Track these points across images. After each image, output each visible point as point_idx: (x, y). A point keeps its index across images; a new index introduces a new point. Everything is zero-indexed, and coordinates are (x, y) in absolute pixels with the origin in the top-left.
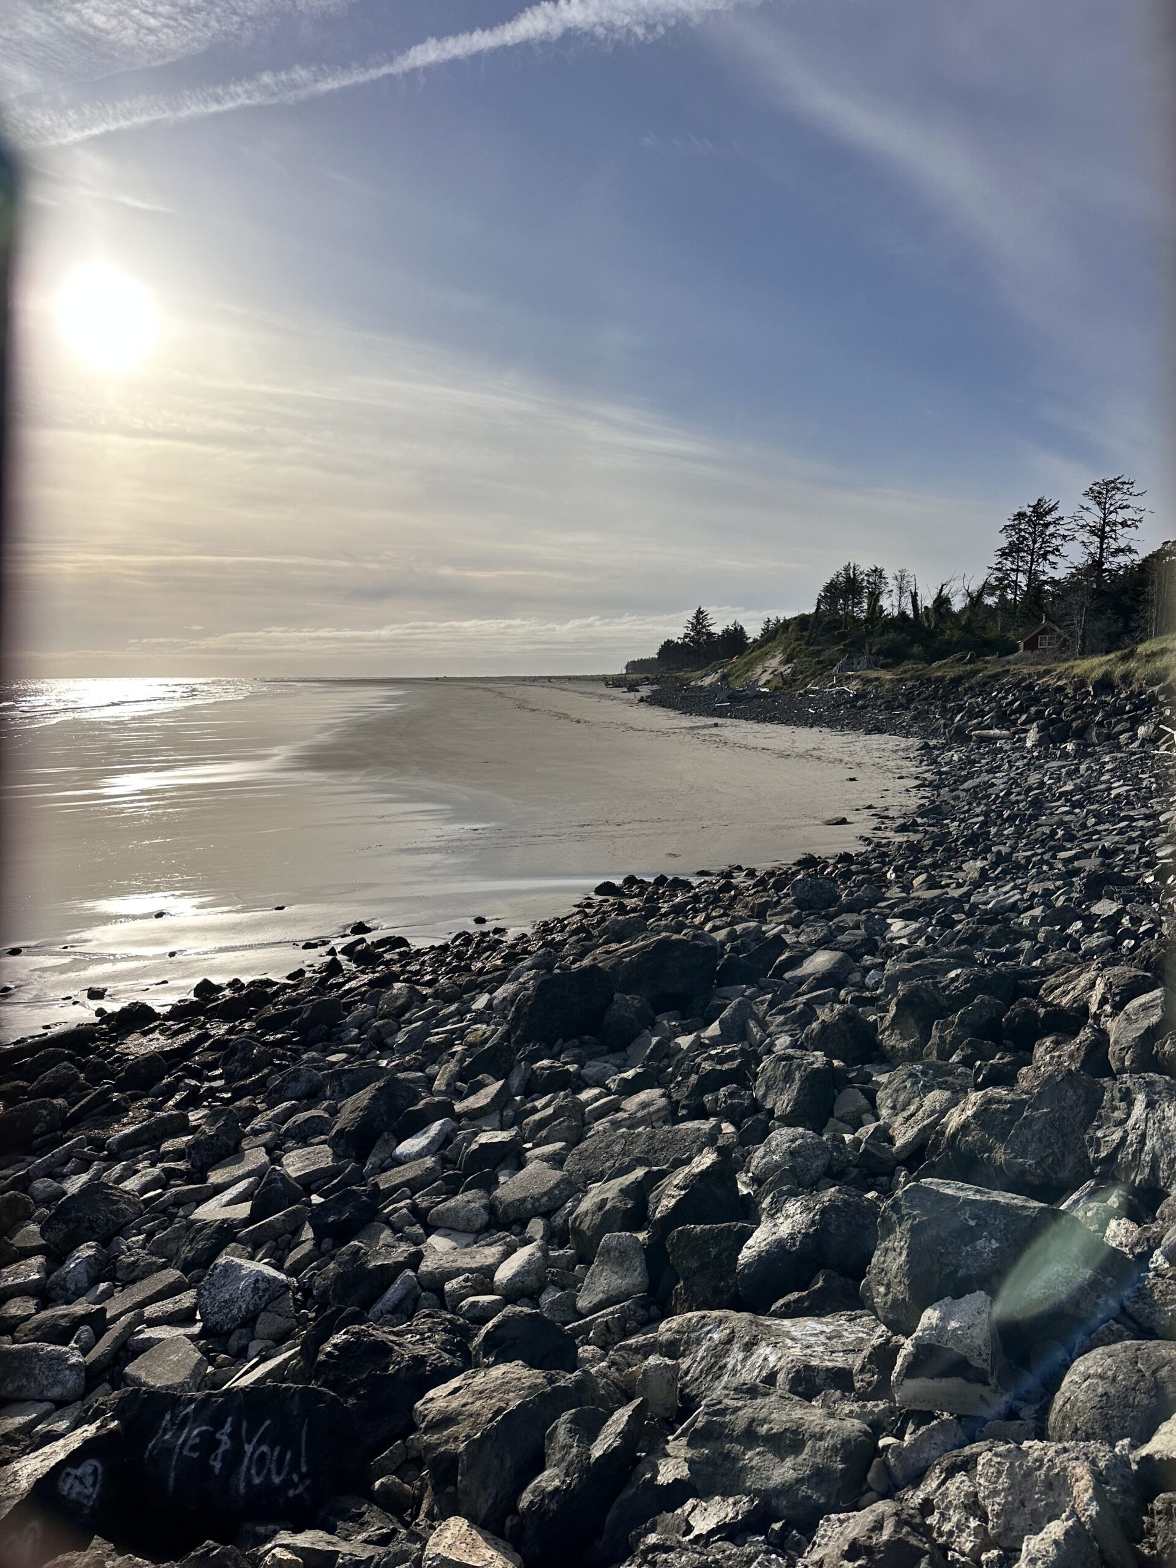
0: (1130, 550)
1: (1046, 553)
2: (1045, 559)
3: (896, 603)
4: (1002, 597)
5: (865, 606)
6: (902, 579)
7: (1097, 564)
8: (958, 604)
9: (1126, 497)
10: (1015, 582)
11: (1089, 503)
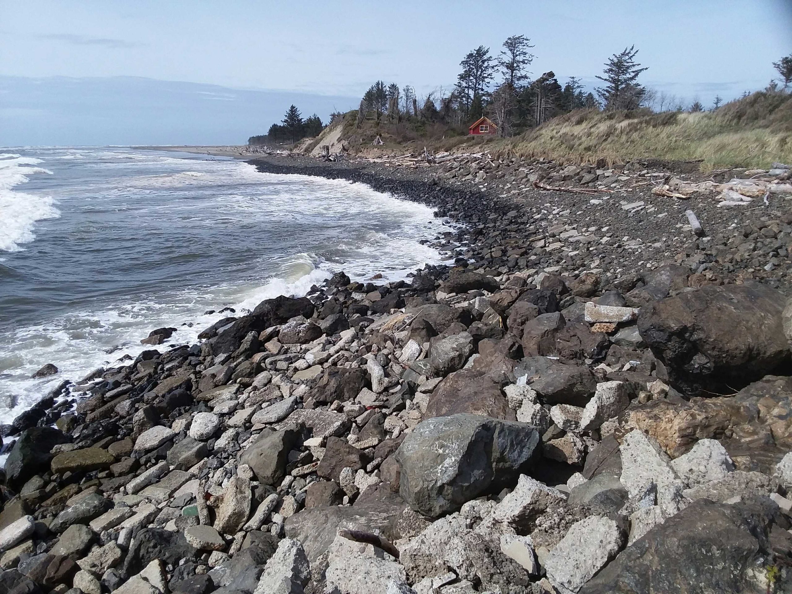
0: (526, 77)
1: (484, 77)
2: (483, 81)
3: (405, 105)
4: (461, 103)
5: (387, 106)
6: (408, 90)
7: (510, 85)
8: (438, 106)
9: (525, 47)
10: (468, 94)
11: (506, 50)
